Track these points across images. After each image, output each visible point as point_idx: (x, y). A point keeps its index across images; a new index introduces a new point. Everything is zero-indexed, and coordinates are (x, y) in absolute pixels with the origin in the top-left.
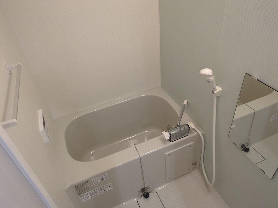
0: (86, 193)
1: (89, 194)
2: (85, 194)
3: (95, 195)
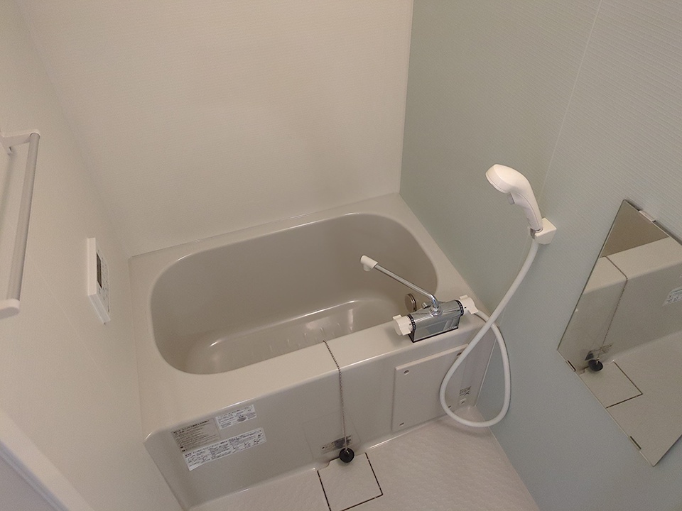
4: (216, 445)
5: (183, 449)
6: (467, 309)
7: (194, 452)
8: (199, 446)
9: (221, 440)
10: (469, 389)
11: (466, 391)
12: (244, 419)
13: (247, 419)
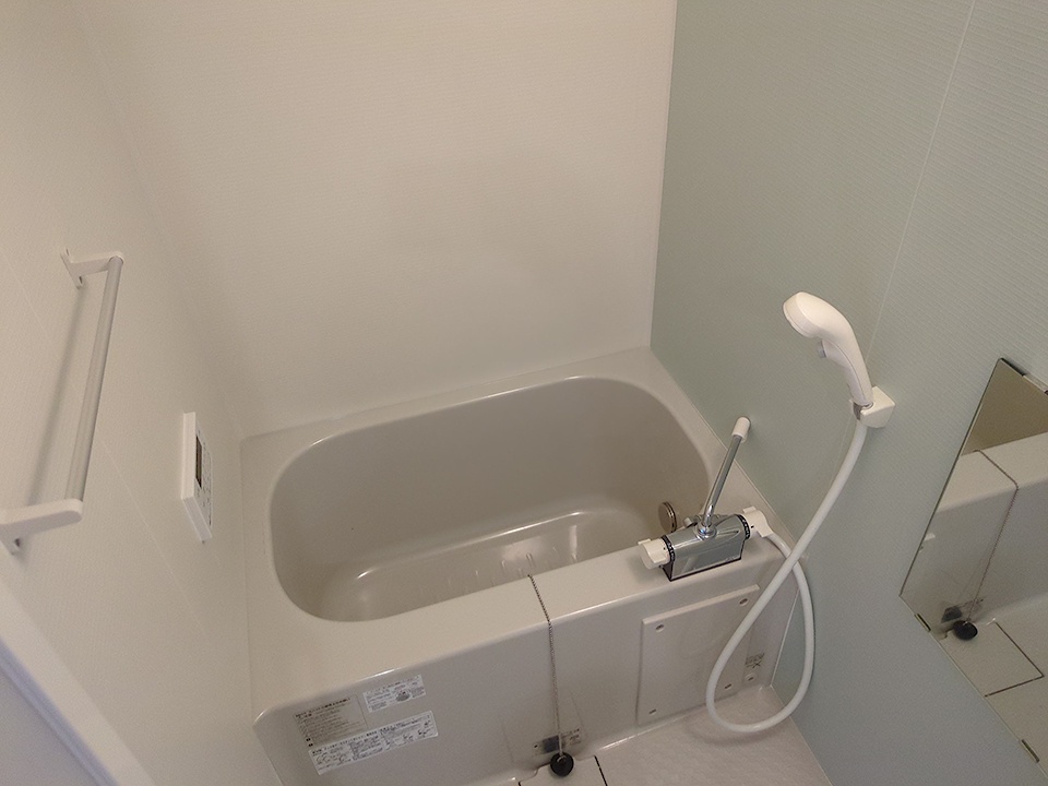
1: (345, 745)
2: (332, 744)
3: (369, 751)
4: (361, 737)
5: (310, 742)
6: (755, 529)
7: (326, 747)
8: (335, 739)
9: (368, 729)
12: (407, 697)
13: (411, 698)
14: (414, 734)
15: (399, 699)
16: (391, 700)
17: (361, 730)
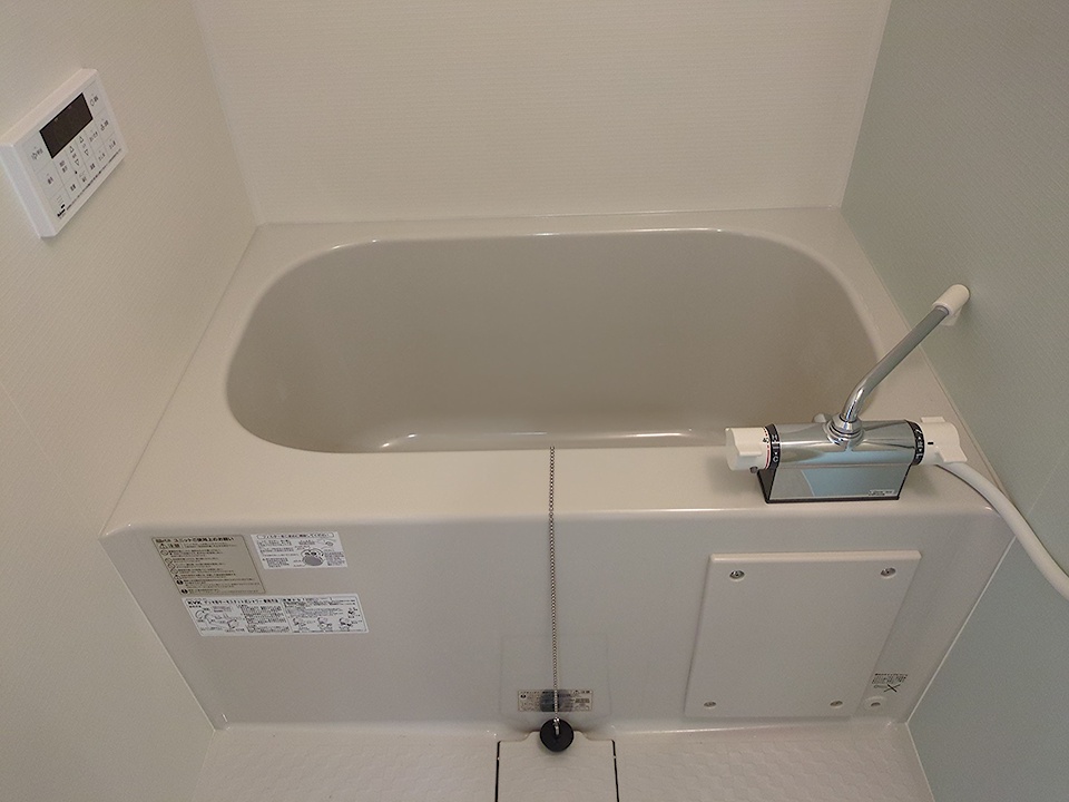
0: (218, 599)
1: (234, 606)
2: (214, 599)
3: (268, 624)
4: (256, 601)
5: (183, 587)
6: (936, 448)
7: (208, 600)
8: (218, 593)
9: (265, 593)
10: (902, 678)
11: (890, 682)
12: (319, 562)
13: (325, 565)
14: (334, 620)
15: (307, 561)
16: (295, 560)
17: (255, 592)
